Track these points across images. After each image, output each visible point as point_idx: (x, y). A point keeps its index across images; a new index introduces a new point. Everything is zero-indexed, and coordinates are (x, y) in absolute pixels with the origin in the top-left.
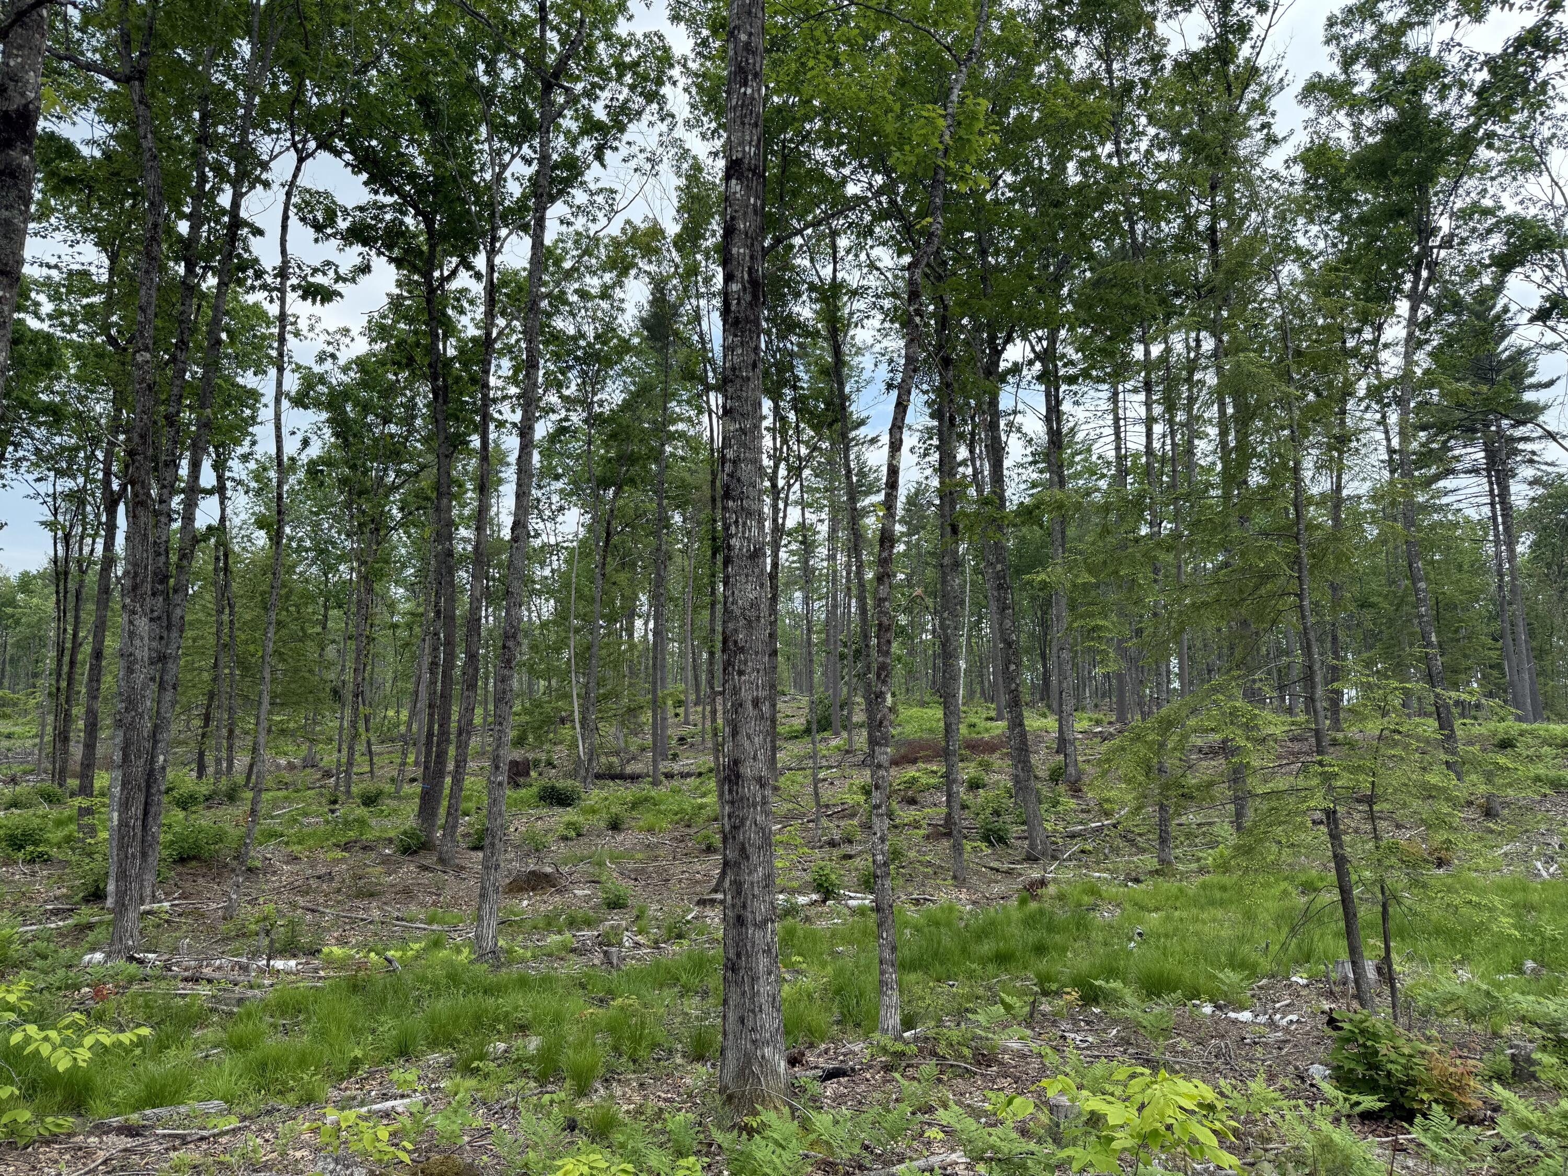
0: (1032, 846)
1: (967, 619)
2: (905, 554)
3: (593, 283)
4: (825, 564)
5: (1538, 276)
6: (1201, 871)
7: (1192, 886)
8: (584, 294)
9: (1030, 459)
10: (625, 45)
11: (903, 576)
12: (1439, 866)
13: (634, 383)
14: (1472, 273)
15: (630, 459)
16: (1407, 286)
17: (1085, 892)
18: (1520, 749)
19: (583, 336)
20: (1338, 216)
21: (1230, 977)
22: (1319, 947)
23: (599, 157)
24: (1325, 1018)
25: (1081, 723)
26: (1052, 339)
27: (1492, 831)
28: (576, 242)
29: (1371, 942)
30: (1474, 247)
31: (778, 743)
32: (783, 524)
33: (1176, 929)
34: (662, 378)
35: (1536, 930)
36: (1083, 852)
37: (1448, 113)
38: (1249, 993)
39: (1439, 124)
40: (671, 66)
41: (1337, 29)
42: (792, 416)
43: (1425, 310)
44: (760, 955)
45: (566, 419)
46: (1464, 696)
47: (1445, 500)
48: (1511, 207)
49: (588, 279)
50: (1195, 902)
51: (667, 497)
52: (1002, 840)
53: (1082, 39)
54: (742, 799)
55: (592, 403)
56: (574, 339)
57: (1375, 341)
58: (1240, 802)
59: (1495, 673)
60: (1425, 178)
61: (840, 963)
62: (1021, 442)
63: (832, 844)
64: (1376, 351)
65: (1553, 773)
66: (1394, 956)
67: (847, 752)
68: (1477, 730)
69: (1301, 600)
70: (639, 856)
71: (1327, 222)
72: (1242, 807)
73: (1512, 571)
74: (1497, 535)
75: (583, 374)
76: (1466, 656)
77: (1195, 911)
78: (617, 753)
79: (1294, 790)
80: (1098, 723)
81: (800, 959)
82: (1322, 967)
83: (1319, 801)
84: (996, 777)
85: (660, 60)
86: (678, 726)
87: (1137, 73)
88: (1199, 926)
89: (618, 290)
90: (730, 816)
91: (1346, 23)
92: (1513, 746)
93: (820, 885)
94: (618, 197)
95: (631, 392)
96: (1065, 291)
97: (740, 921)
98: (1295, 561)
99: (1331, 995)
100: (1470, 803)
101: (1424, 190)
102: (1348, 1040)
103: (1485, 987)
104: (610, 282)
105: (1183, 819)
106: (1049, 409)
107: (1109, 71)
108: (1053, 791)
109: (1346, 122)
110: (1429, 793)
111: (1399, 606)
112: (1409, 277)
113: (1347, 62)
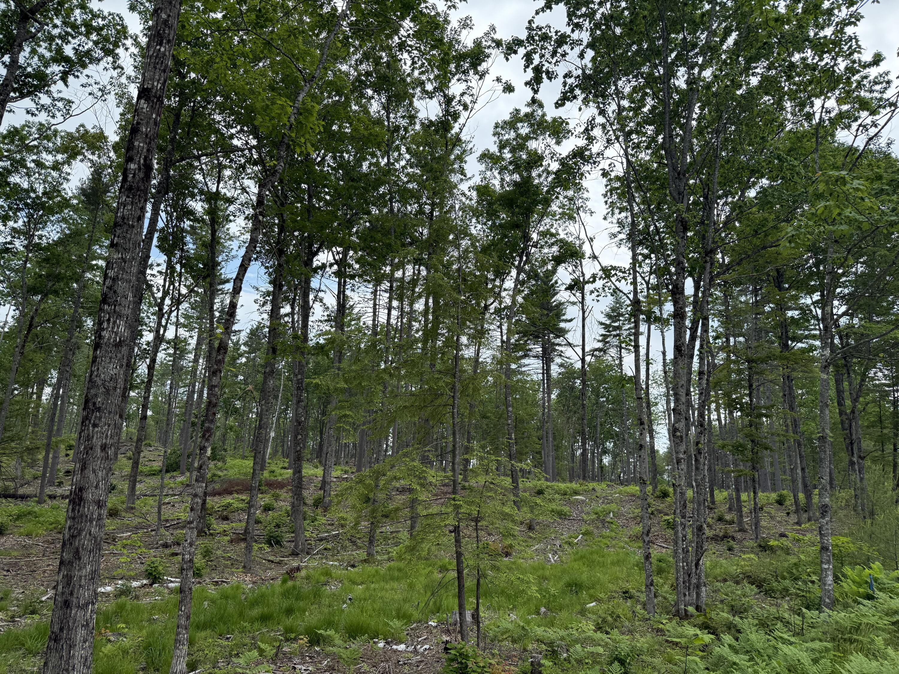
0: (296, 546)
1: (279, 406)
2: (245, 364)
3: (48, 159)
4: (191, 364)
5: (570, 269)
6: (389, 559)
7: (383, 570)
8: (39, 164)
9: (326, 318)
10: (95, 16)
11: (242, 378)
12: (506, 556)
13: (69, 229)
14: (544, 263)
15: (58, 278)
16: (516, 263)
17: (322, 574)
18: (546, 495)
19: (34, 191)
20: (490, 223)
21: (396, 624)
22: (445, 603)
23: (64, 79)
24: (443, 646)
25: (336, 472)
26: (345, 254)
27: (531, 538)
28: (39, 130)
29: (471, 599)
30: (546, 250)
31: (139, 478)
32: (163, 335)
33: (371, 596)
34: (91, 228)
35: (547, 591)
36: (325, 549)
37: (541, 183)
38: (406, 633)
39: (537, 188)
40: (126, 38)
41: (499, 130)
42: (178, 267)
43: (522, 276)
44: (79, 630)
45: (11, 243)
46: (524, 466)
47: (523, 369)
48: (562, 236)
49: (44, 155)
50: (384, 579)
51: (82, 307)
52: (278, 543)
53: (376, 97)
54: (82, 516)
55: (33, 235)
56: (27, 191)
57: (501, 287)
58: (414, 518)
59: (538, 456)
60: (528, 212)
61: (155, 626)
62: (322, 308)
63: (166, 546)
64: (500, 292)
65: (559, 508)
66: (481, 608)
67: (188, 485)
68: (528, 484)
69: (453, 409)
70: (15, 553)
71: (485, 224)
72: (415, 522)
73: (549, 406)
74: (544, 389)
75: (30, 216)
76: (526, 447)
77: (382, 584)
78: (13, 480)
79: (440, 514)
80: (346, 472)
81: (124, 626)
82: (445, 615)
83: (451, 521)
84: (282, 503)
85: (118, 32)
86: (66, 463)
87: (404, 123)
88: (383, 593)
89: (66, 166)
90: (70, 528)
91: (503, 128)
92: (543, 493)
93: (150, 574)
94: (74, 106)
95: (66, 234)
96: (354, 230)
97: (67, 604)
98: (453, 389)
99: (448, 632)
100: (522, 523)
101: (528, 217)
102: (452, 660)
103: (522, 624)
104: (61, 160)
105: (383, 529)
106: (339, 292)
107: (388, 117)
108: (314, 512)
109: (498, 177)
110: (506, 516)
111: (499, 418)
112: (518, 258)
113: (502, 147)
